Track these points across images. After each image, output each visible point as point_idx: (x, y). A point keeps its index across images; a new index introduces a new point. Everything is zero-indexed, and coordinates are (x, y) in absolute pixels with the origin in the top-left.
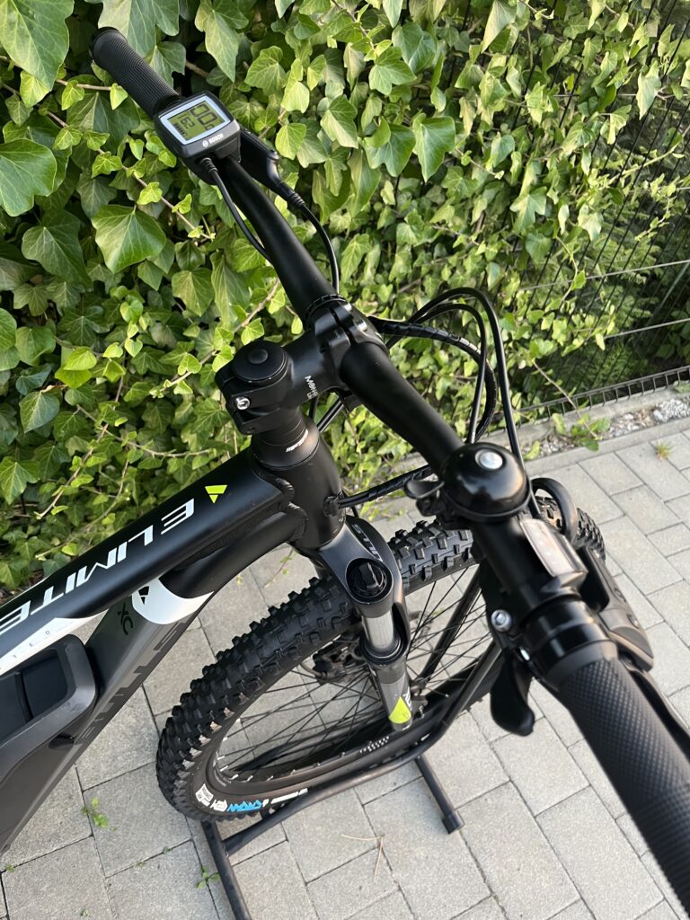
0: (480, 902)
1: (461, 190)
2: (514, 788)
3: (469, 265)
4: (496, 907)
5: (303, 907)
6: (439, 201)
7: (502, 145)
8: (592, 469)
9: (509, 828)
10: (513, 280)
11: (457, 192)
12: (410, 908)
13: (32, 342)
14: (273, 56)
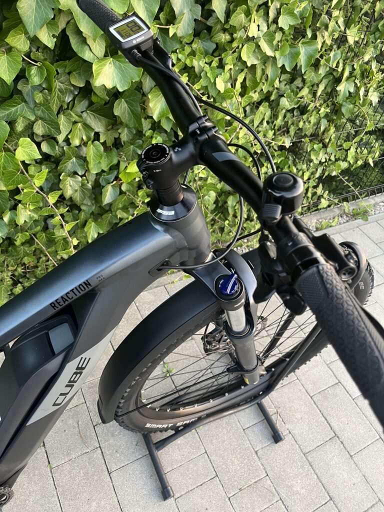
0: (331, 439)
1: (313, 79)
2: (341, 386)
3: (313, 120)
4: (338, 441)
5: (244, 441)
6: (300, 85)
7: (334, 56)
8: (366, 230)
9: (341, 404)
10: (332, 128)
11: (311, 81)
12: (296, 442)
13: (106, 159)
14: (242, 11)
